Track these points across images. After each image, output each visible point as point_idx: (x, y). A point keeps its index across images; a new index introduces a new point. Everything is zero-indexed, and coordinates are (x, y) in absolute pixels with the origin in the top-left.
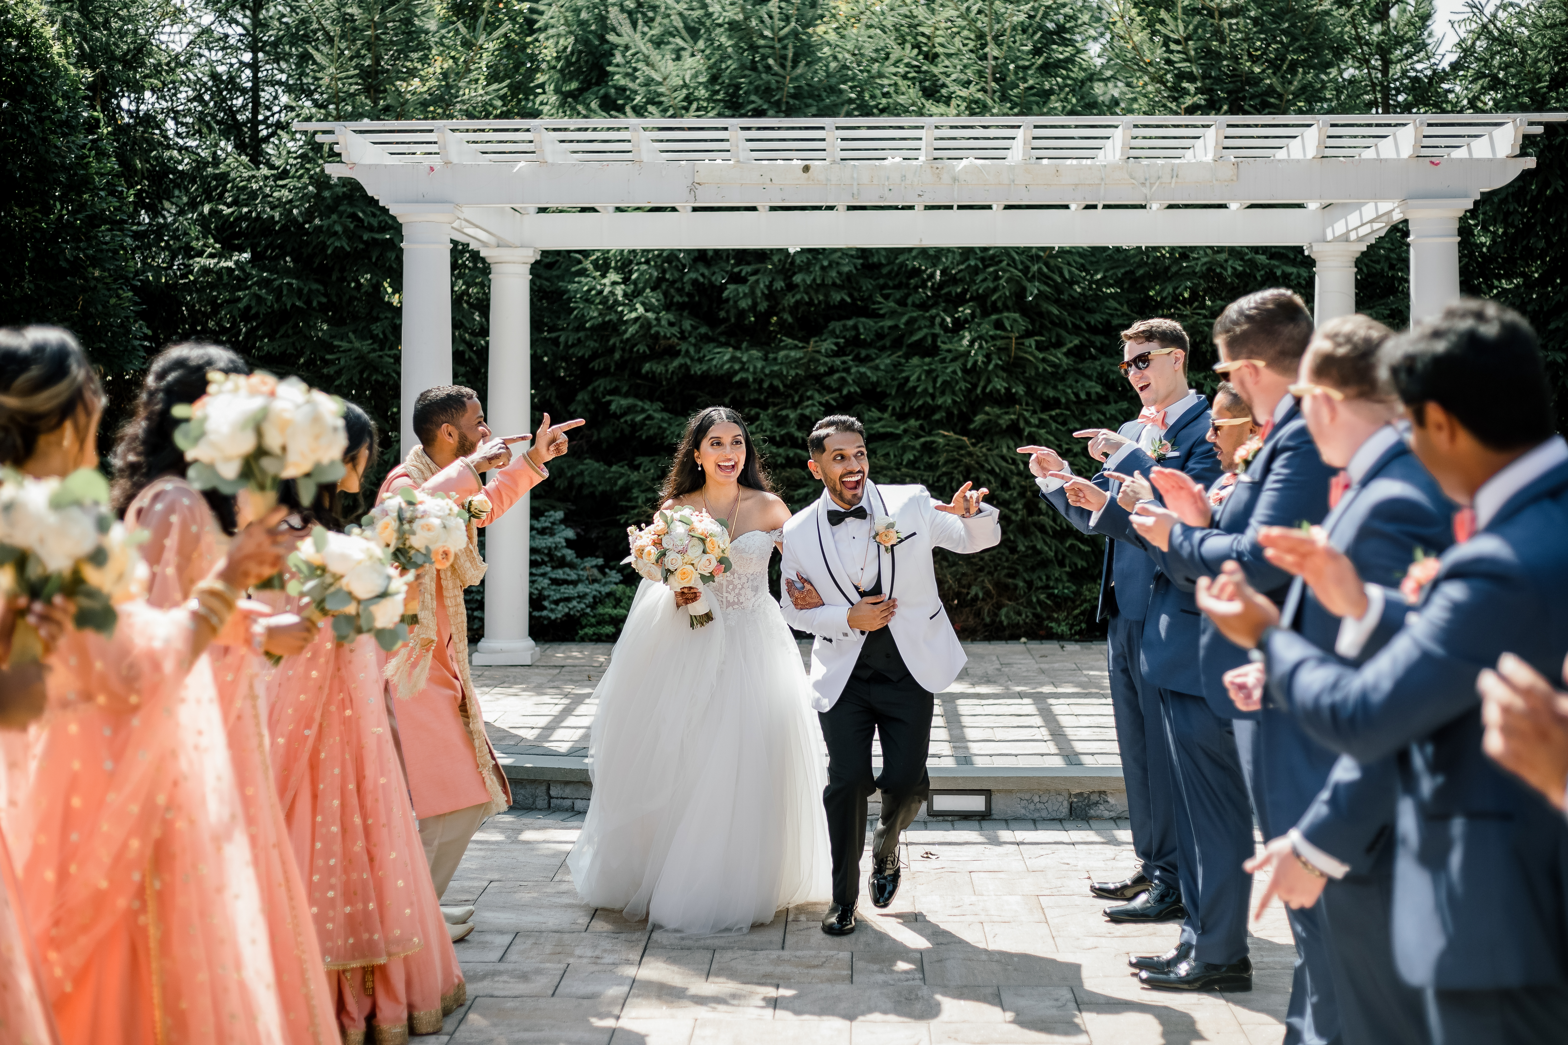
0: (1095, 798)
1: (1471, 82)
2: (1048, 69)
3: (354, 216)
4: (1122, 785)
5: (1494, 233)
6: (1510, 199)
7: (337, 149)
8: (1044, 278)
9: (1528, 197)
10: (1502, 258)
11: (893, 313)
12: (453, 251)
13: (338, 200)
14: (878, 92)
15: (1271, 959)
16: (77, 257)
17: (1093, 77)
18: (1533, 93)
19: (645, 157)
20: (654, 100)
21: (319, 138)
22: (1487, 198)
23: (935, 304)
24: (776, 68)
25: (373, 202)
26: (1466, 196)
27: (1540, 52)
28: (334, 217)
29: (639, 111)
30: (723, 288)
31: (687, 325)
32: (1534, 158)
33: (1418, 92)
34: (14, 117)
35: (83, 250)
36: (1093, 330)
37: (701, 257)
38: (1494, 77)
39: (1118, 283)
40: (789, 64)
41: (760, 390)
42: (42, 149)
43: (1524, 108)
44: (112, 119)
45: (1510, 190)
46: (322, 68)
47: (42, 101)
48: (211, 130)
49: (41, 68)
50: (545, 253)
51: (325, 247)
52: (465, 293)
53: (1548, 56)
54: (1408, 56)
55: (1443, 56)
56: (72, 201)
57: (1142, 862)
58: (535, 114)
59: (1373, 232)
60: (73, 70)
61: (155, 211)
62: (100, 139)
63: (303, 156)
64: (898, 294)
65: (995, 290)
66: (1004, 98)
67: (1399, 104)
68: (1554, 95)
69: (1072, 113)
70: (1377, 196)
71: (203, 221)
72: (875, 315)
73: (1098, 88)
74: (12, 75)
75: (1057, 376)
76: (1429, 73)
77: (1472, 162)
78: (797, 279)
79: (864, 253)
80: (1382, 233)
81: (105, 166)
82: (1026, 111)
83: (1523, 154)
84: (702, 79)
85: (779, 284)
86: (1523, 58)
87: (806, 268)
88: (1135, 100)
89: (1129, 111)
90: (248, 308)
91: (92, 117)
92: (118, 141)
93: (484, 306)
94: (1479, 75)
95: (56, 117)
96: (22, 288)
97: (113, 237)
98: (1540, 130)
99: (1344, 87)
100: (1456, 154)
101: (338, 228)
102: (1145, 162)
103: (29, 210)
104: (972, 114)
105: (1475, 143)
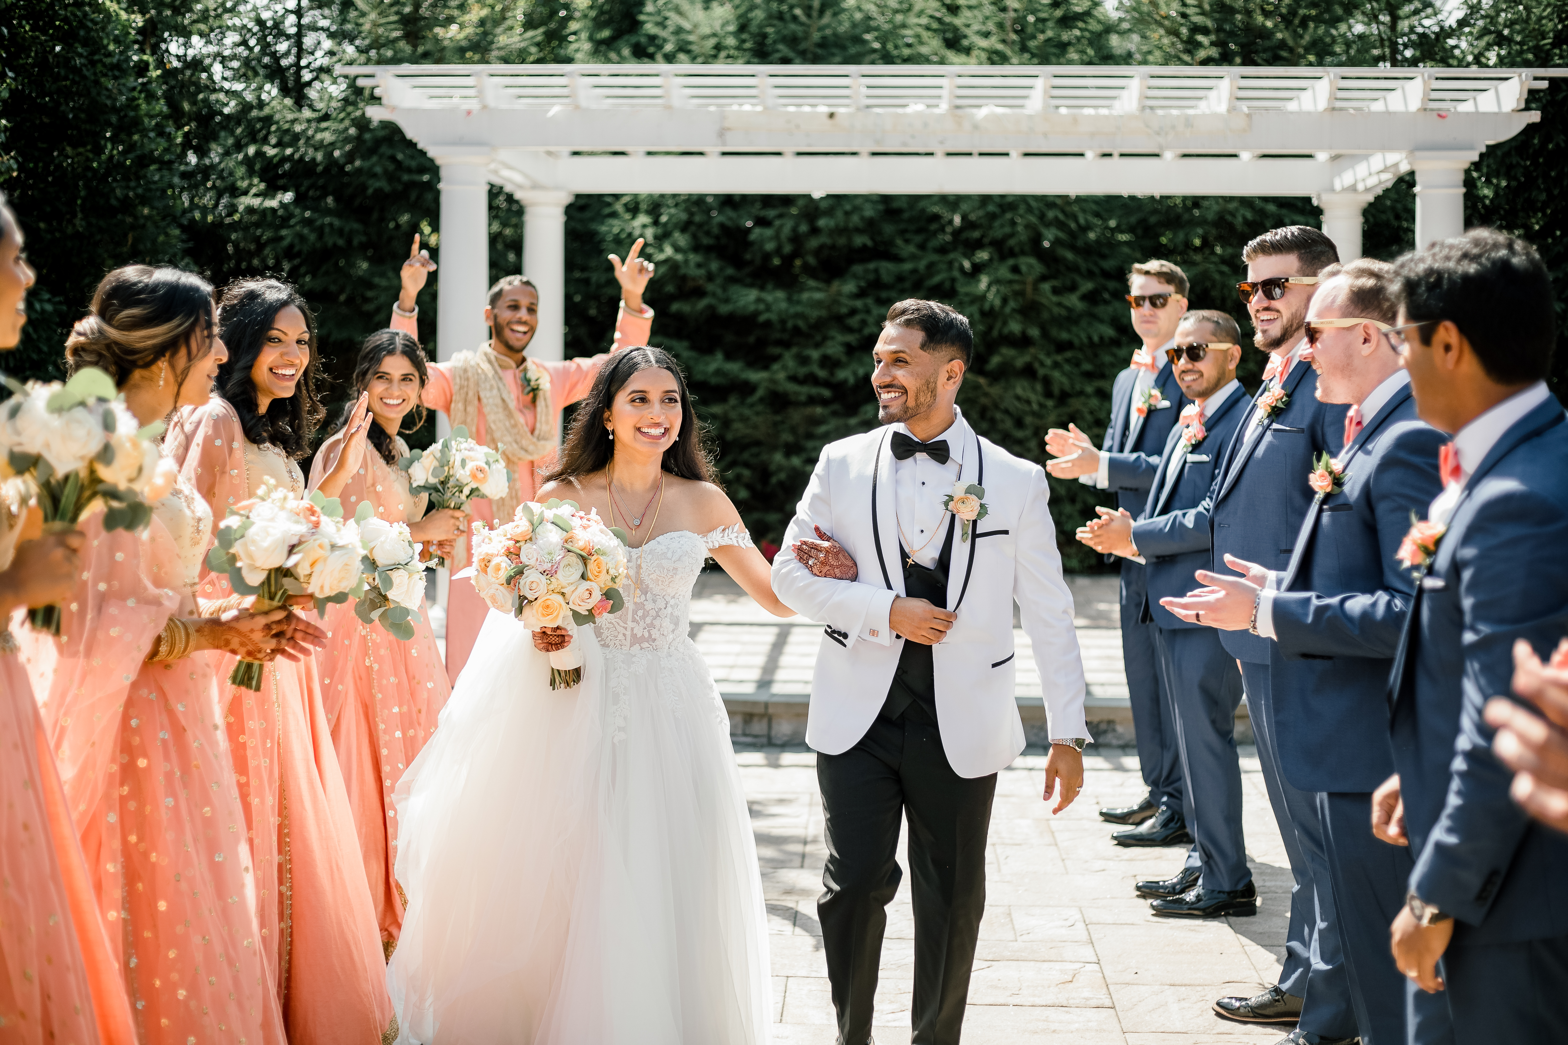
0: (1103, 727)
1: (1477, 39)
2: (1067, 21)
3: (393, 158)
4: (1130, 715)
5: (1497, 186)
6: (1513, 153)
7: (377, 92)
8: (1060, 224)
9: (1531, 151)
10: (1505, 210)
11: (913, 257)
12: (490, 192)
13: (378, 142)
14: (900, 42)
15: (1273, 883)
16: (127, 196)
17: (1109, 29)
18: (1537, 50)
19: (676, 102)
20: (684, 48)
21: (360, 82)
22: (1492, 149)
23: (955, 249)
24: (803, 18)
25: (412, 145)
26: (1471, 148)
27: (1544, 10)
28: (374, 159)
29: (670, 58)
30: (749, 230)
31: (714, 266)
32: (1539, 113)
33: (1426, 47)
34: (67, 60)
35: (134, 189)
36: (1106, 275)
37: (729, 201)
38: (1499, 34)
39: (1131, 230)
40: (815, 14)
41: (784, 330)
42: (94, 92)
43: (1527, 64)
44: (160, 64)
45: (1514, 144)
46: (363, 14)
47: (95, 47)
48: (256, 74)
49: (94, 13)
50: (578, 196)
51: (364, 188)
52: (500, 234)
53: (1553, 13)
54: (1416, 12)
55: (1450, 13)
56: (122, 142)
57: (1149, 789)
58: (569, 60)
59: (1380, 183)
60: (124, 15)
61: (202, 152)
62: (150, 82)
63: (346, 100)
64: (918, 239)
65: (1012, 235)
66: (1024, 49)
67: (1406, 60)
68: (1557, 51)
69: (1090, 63)
70: (1385, 147)
71: (248, 162)
72: (897, 259)
73: (1114, 40)
74: (65, 20)
75: (1071, 319)
76: (1436, 29)
77: (1478, 116)
78: (822, 223)
79: (886, 199)
80: (1389, 185)
81: (154, 108)
82: (1045, 60)
83: (1527, 108)
84: (732, 28)
85: (804, 228)
86: (1528, 15)
87: (829, 212)
88: (1150, 52)
89: (1145, 62)
90: (291, 246)
91: (141, 61)
92: (166, 83)
93: (517, 246)
94: (1485, 32)
95: (108, 60)
96: (74, 225)
97: (162, 177)
98: (1544, 85)
99: (1354, 42)
100: (1463, 108)
101: (378, 169)
102: (1160, 112)
103: (81, 150)
104: (993, 63)
105: (1481, 97)
